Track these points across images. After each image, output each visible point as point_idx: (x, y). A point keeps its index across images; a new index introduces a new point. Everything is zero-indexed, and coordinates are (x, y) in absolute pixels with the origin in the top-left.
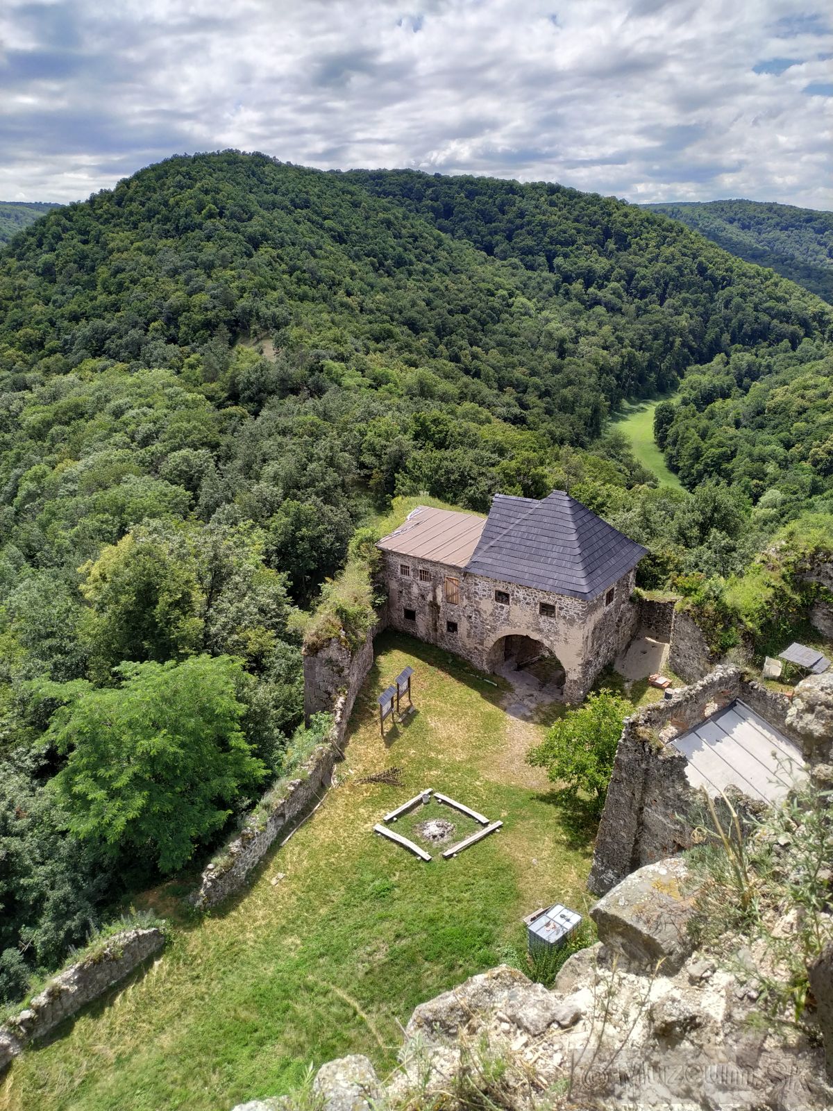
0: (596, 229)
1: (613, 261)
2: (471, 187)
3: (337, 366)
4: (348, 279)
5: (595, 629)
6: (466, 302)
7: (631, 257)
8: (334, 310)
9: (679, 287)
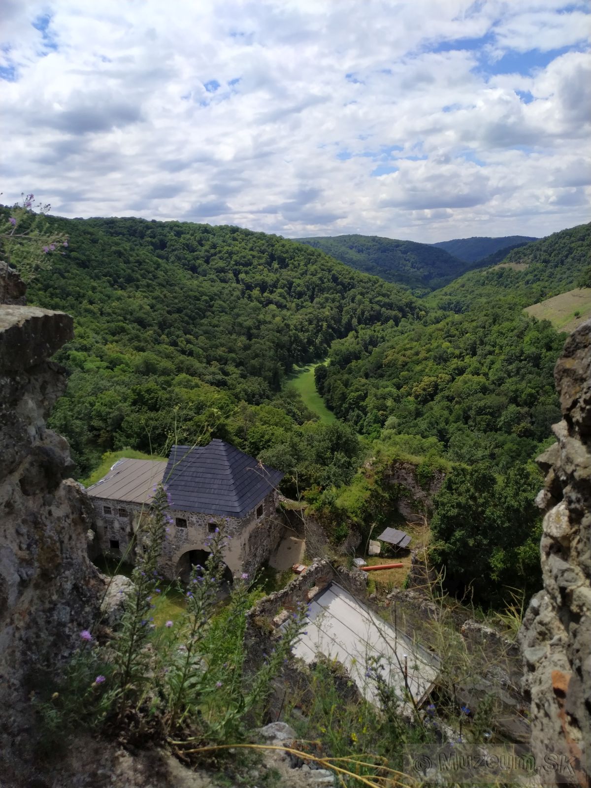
0: (265, 255)
1: (278, 275)
2: (178, 229)
3: (80, 355)
4: (90, 292)
5: (250, 537)
6: (179, 305)
7: (289, 273)
8: (80, 314)
9: (322, 290)
